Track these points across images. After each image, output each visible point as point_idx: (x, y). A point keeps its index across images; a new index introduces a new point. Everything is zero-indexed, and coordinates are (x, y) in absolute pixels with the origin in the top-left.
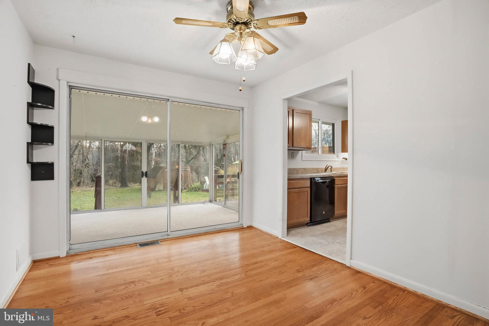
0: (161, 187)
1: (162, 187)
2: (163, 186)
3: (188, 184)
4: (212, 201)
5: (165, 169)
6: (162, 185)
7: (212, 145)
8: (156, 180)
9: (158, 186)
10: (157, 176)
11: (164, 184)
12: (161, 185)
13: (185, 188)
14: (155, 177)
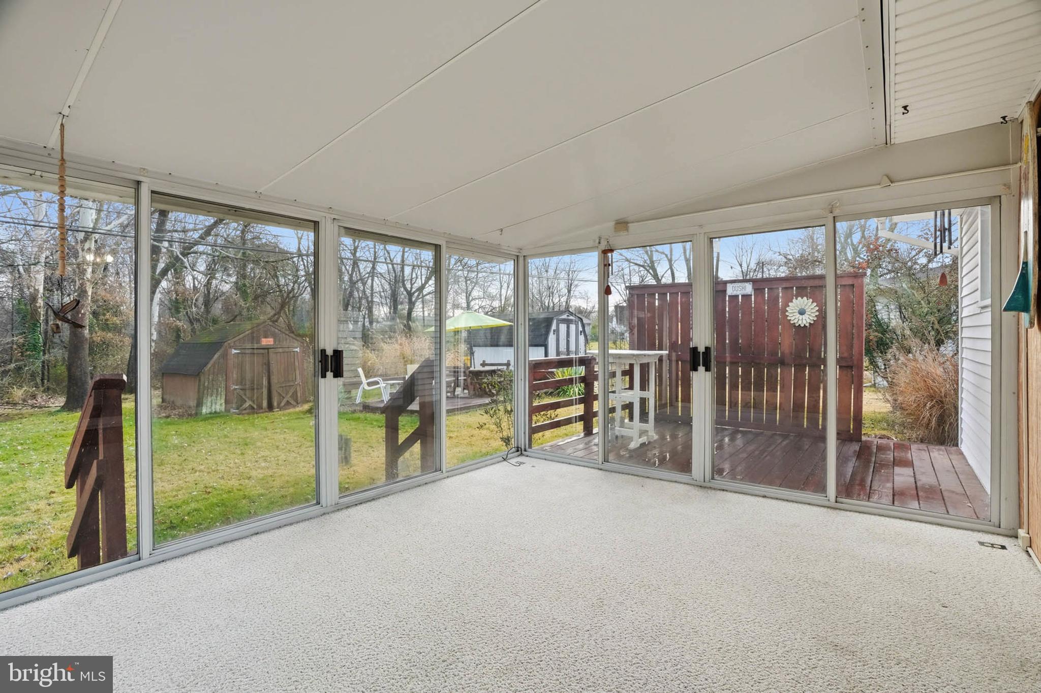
0: (218, 404)
1: (221, 405)
2: (223, 401)
3: (296, 389)
4: (525, 450)
5: (229, 350)
6: (221, 398)
7: (524, 260)
8: (202, 383)
9: (209, 399)
10: (206, 369)
11: (226, 396)
12: (219, 398)
13: (288, 401)
14: (198, 374)
